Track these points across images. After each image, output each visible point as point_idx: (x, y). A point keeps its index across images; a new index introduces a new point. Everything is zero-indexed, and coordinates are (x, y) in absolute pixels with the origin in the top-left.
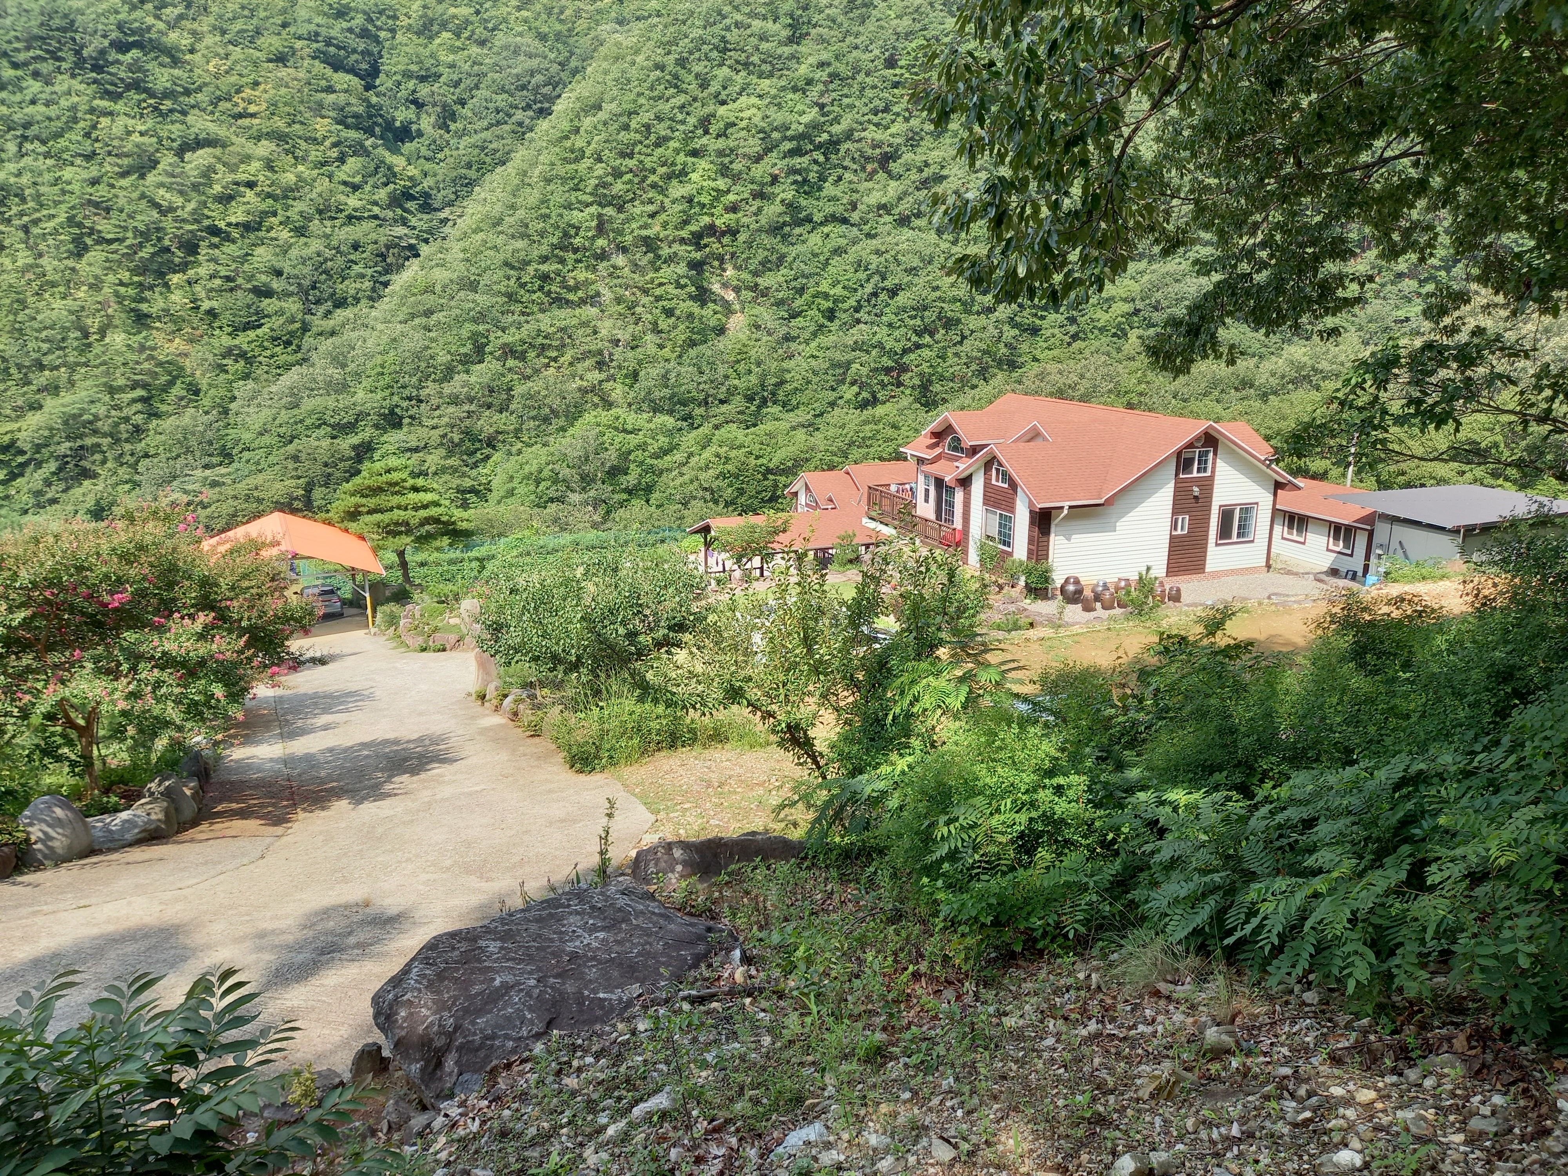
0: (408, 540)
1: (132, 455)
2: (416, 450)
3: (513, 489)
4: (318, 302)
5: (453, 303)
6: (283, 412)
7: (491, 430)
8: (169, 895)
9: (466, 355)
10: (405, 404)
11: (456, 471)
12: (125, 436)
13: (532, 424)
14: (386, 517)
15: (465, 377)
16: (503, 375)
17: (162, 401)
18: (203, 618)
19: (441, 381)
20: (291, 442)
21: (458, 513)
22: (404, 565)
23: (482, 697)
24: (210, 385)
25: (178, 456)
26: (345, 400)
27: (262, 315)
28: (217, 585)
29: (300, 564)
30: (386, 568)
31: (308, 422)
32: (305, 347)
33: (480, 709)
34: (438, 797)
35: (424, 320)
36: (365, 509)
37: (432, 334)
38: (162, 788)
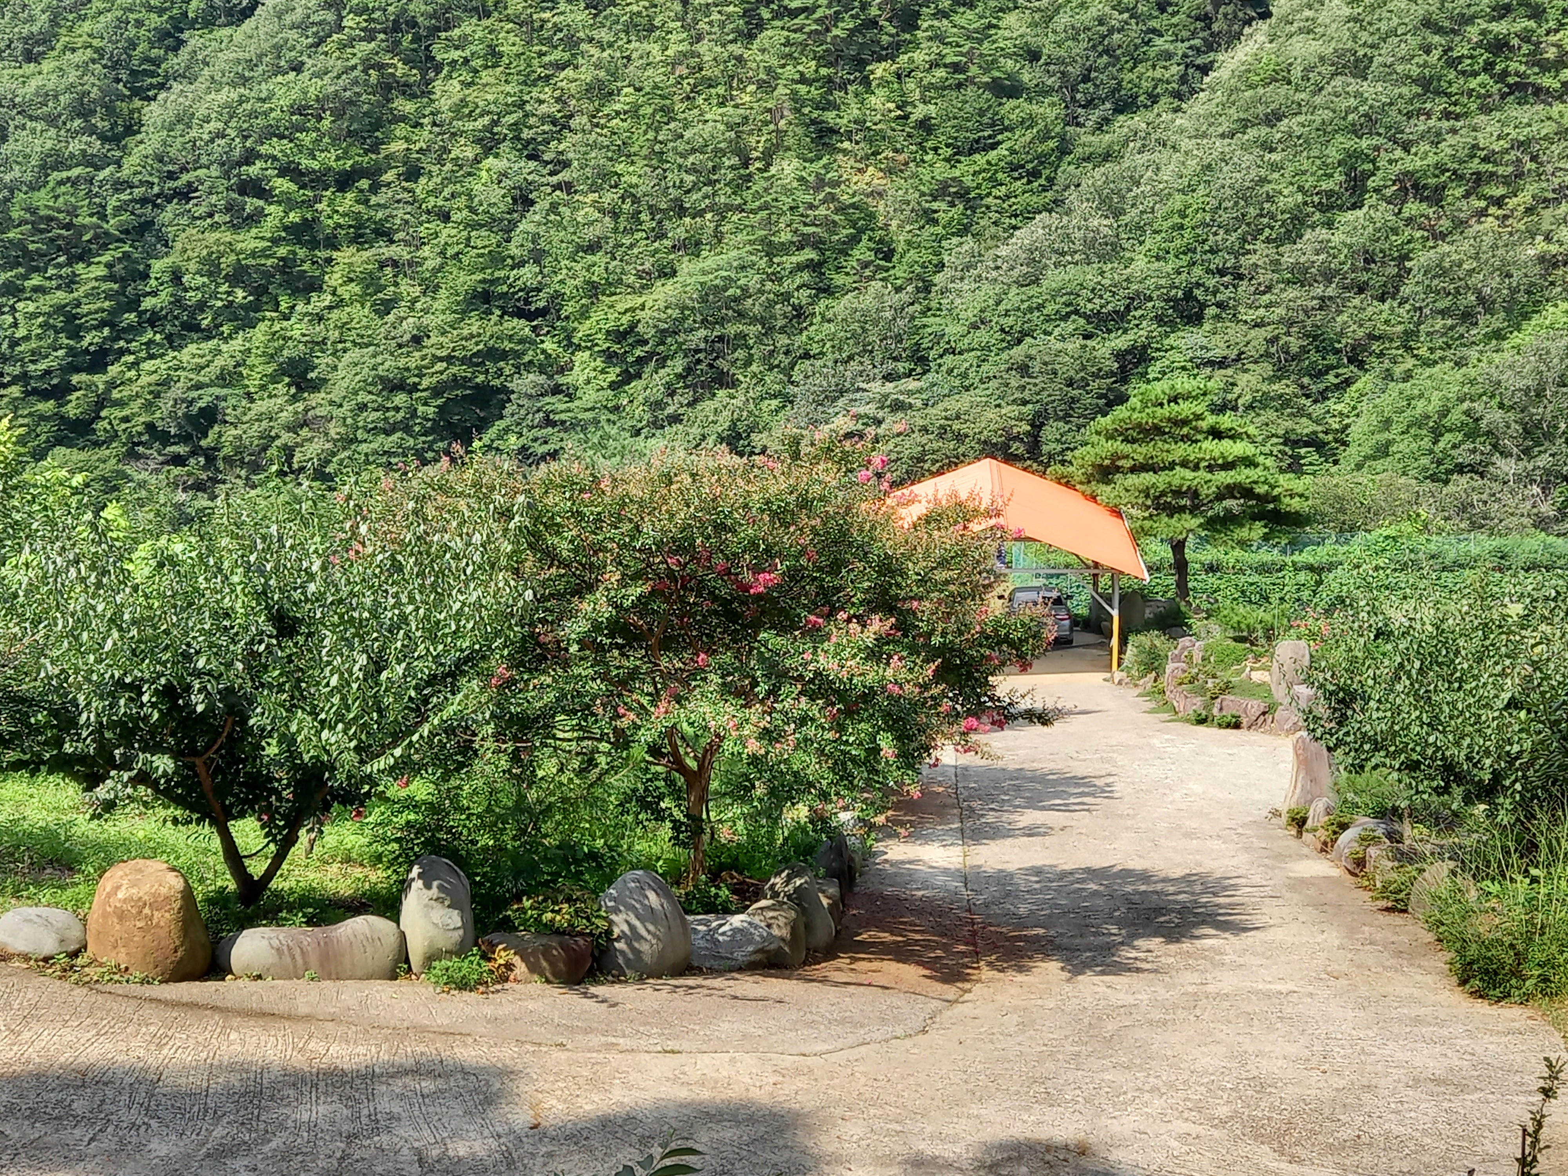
0: (1193, 522)
1: (787, 353)
2: (1222, 364)
3: (1389, 443)
4: (1089, 104)
5: (1318, 100)
6: (1014, 290)
7: (1360, 333)
8: (788, 1061)
9: (1330, 194)
10: (1211, 282)
11: (1286, 404)
12: (780, 323)
13: (1439, 323)
14: (1160, 480)
15: (1323, 233)
16: (1395, 231)
17: (839, 269)
18: (878, 625)
19: (1278, 242)
20: (1019, 342)
21: (1286, 482)
22: (1181, 566)
23: (1299, 822)
24: (909, 243)
25: (851, 358)
26: (1114, 273)
27: (1000, 126)
28: (903, 574)
29: (1016, 549)
30: (1150, 569)
31: (1050, 309)
32: (1061, 179)
33: (1293, 843)
34: (1210, 988)
35: (1264, 130)
36: (1126, 464)
37: (1275, 157)
38: (790, 888)
